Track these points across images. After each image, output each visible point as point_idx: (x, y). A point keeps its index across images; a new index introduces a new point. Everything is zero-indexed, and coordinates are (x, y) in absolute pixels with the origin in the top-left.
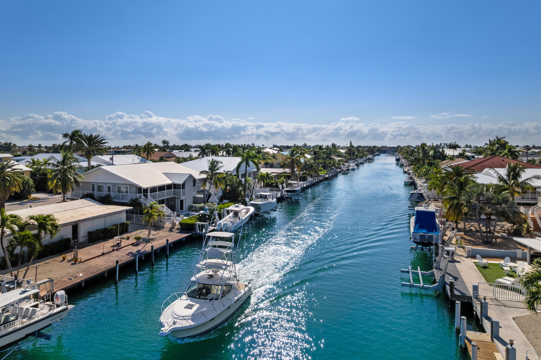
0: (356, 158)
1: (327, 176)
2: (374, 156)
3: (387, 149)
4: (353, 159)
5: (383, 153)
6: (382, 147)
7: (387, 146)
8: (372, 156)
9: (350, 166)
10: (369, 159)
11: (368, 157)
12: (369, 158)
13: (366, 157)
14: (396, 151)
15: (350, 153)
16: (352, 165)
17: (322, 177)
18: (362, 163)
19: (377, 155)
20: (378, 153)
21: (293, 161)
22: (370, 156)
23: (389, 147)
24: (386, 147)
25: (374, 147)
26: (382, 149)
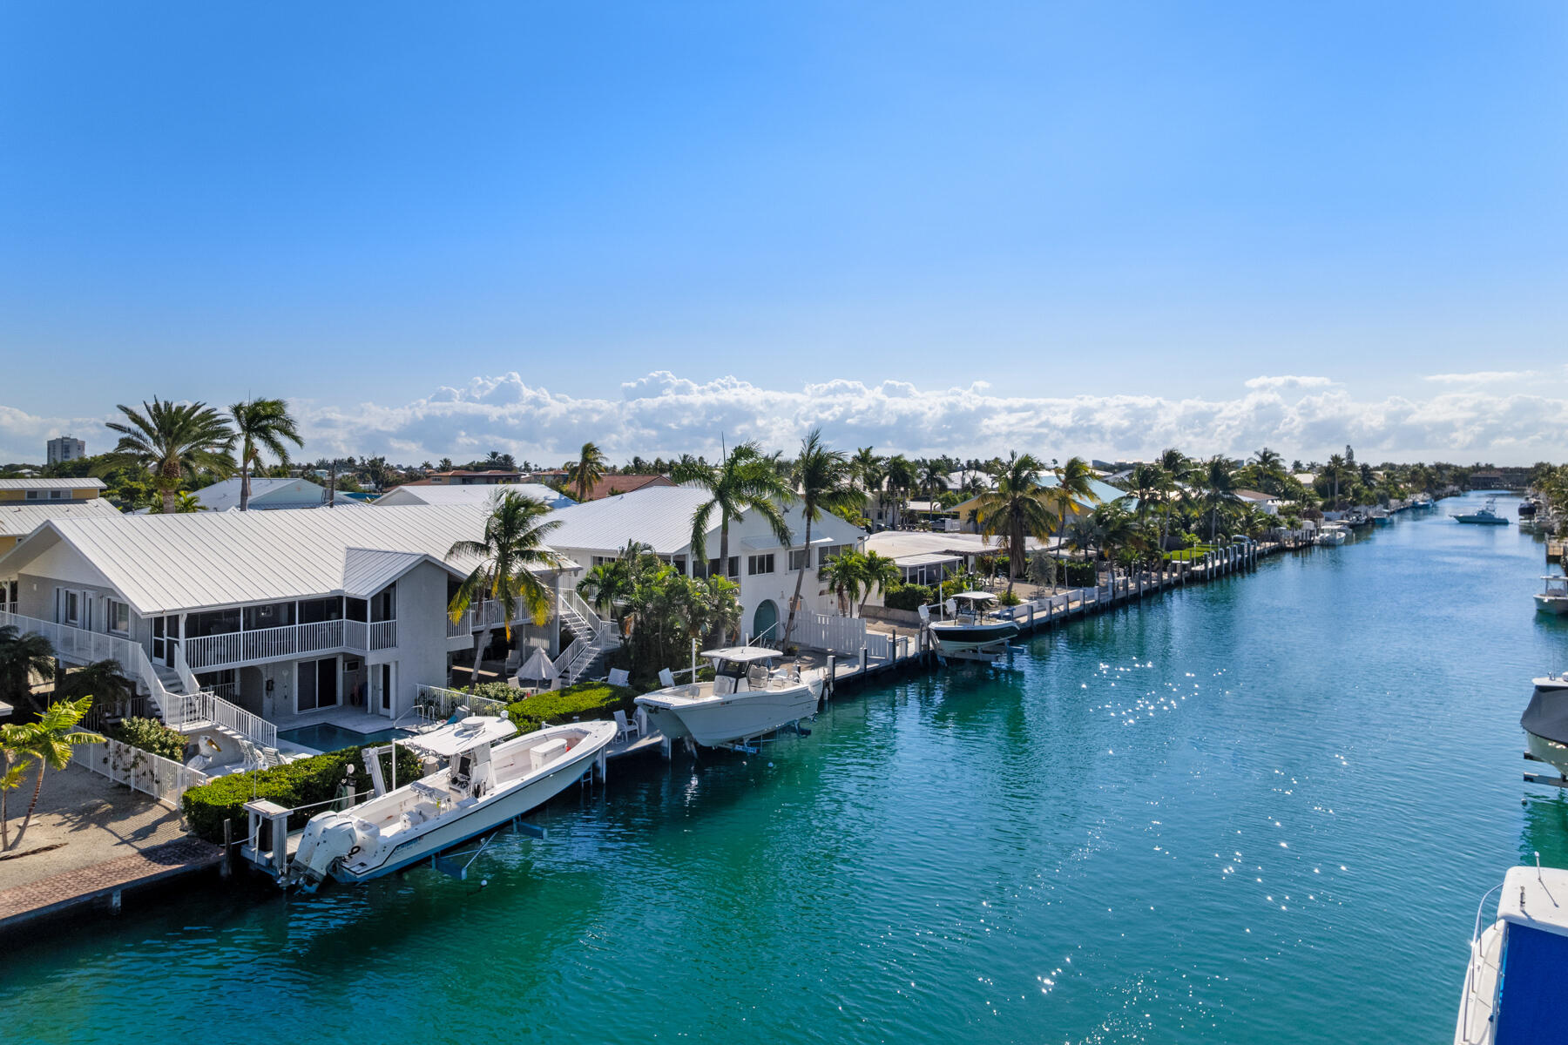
0: (1354, 504)
1: (1200, 568)
2: (1437, 498)
3: (1493, 474)
4: (1343, 506)
5: (1475, 489)
6: (1477, 468)
7: (1497, 466)
8: (1427, 497)
9: (1319, 531)
10: (1415, 507)
11: (1409, 500)
12: (1414, 503)
13: (1402, 500)
14: (1529, 482)
15: (1333, 486)
16: (1331, 527)
17: (1179, 569)
18: (1381, 524)
19: (1453, 494)
20: (1456, 488)
21: (1017, 509)
22: (1420, 498)
23: (1504, 470)
24: (1490, 468)
25: (1439, 468)
26: (1474, 475)
